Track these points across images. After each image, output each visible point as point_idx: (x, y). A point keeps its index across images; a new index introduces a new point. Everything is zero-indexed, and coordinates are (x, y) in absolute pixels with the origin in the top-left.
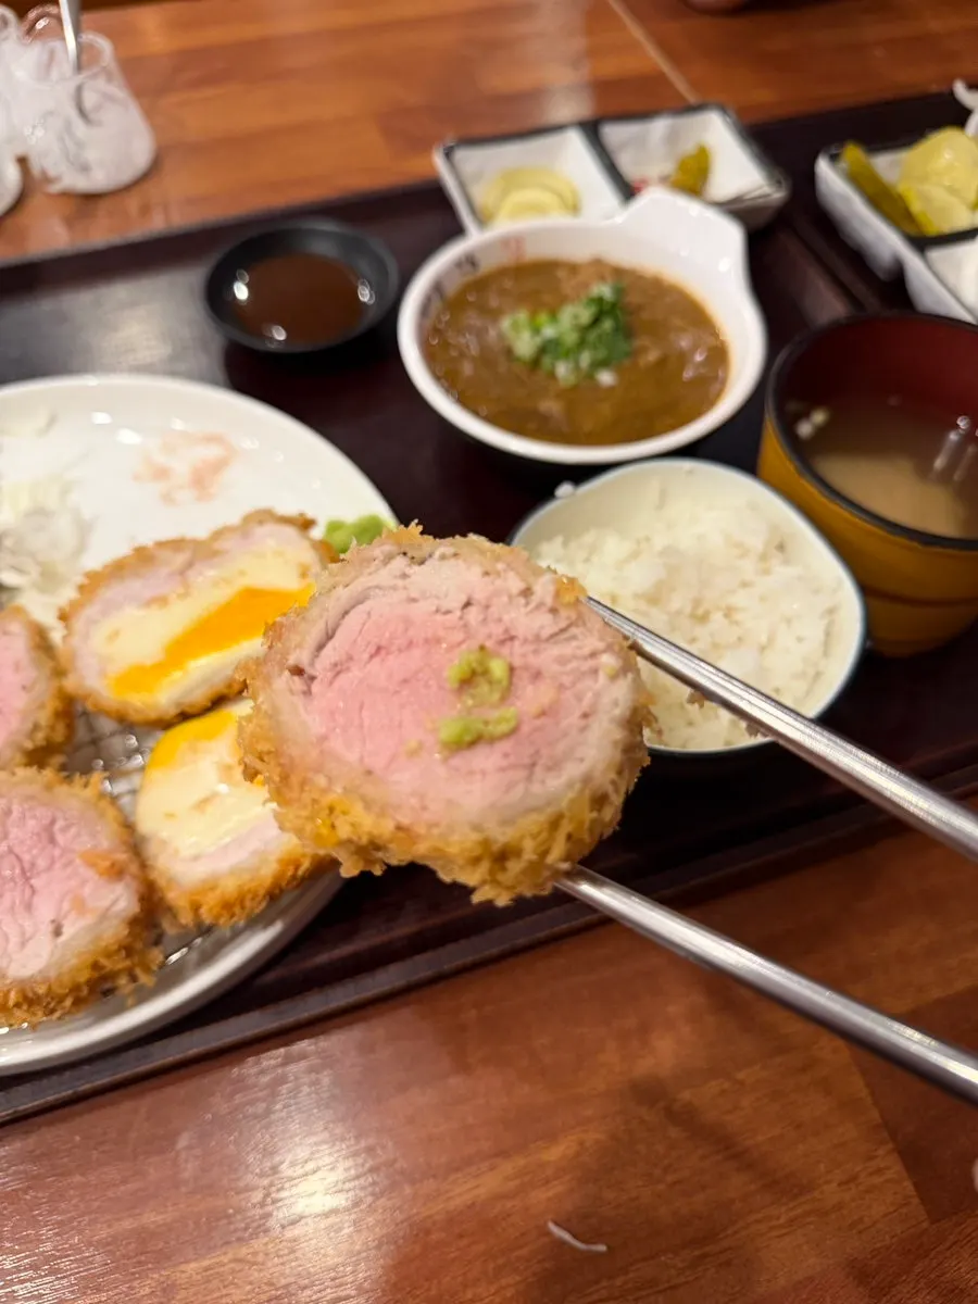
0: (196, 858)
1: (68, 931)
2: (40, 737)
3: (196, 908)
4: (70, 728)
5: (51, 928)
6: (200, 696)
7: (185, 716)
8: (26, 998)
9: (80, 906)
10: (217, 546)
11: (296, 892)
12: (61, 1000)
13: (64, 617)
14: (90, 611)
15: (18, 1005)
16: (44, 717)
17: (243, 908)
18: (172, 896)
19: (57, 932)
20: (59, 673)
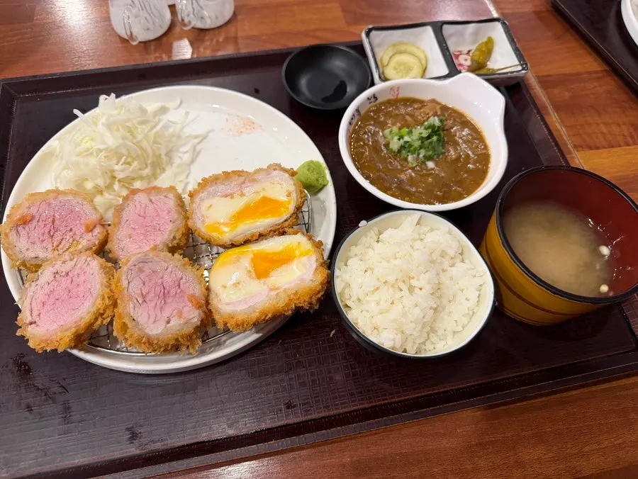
0: (228, 304)
1: (172, 323)
2: (175, 242)
3: (225, 324)
4: (187, 240)
5: (167, 319)
6: (240, 239)
7: (233, 246)
8: (149, 342)
9: (180, 314)
10: (256, 177)
11: (264, 325)
12: (160, 347)
13: (191, 195)
14: (202, 195)
15: (144, 343)
16: (178, 236)
17: (243, 327)
18: (217, 317)
19: (168, 322)
20: (187, 218)
